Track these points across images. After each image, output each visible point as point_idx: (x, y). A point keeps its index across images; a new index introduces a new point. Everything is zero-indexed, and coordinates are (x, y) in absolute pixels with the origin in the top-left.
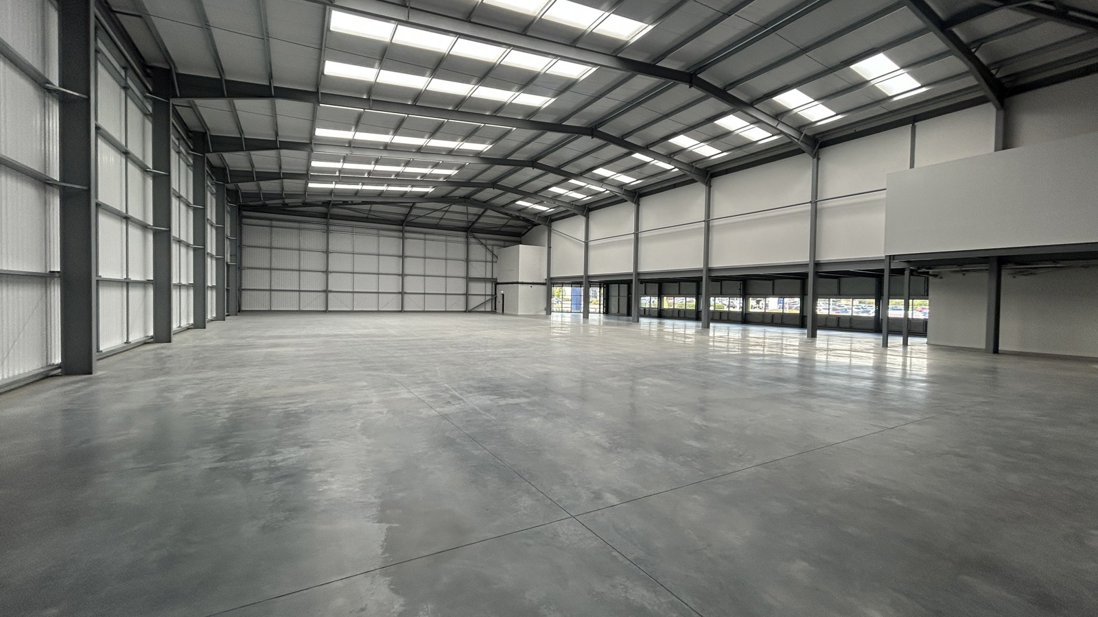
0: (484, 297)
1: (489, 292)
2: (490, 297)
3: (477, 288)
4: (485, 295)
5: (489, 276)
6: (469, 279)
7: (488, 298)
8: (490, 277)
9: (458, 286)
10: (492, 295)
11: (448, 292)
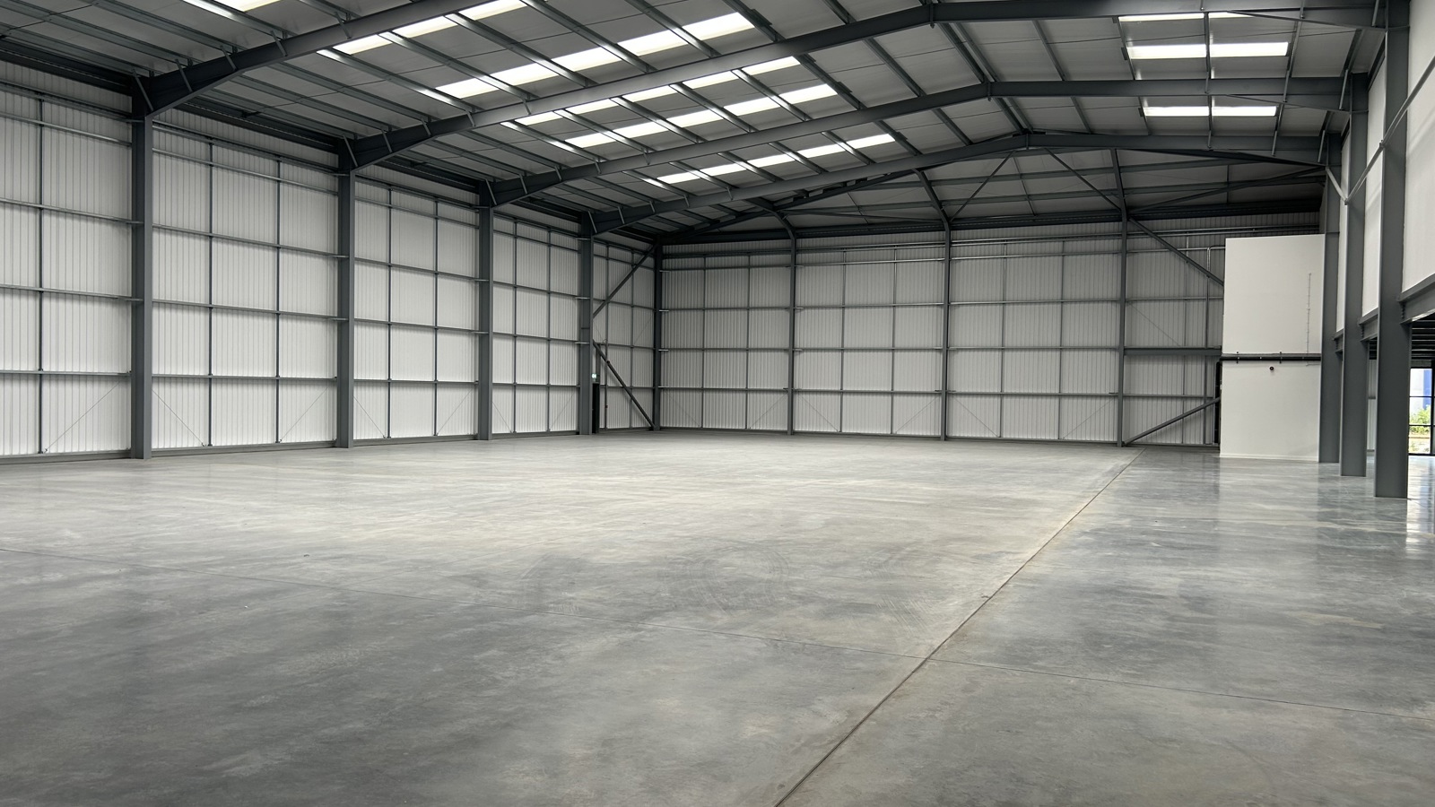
0: (1179, 403)
1: (1196, 388)
2: (1199, 404)
3: (1155, 378)
4: (1184, 398)
5: (1196, 340)
6: (1128, 353)
7: (1192, 405)
8: (1201, 344)
9: (1097, 373)
10: (1204, 398)
11: (1065, 391)
